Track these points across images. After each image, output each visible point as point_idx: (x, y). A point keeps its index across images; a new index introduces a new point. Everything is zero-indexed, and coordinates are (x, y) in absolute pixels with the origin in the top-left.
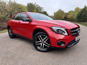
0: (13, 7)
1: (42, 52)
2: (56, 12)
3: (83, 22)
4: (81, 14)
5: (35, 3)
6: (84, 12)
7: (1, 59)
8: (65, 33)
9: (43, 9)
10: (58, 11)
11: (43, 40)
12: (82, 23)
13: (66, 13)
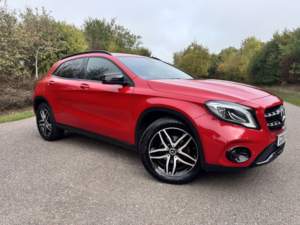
0: (41, 34)
1: (169, 186)
2: (179, 51)
3: (270, 84)
4: (265, 61)
5: (113, 21)
6: (273, 52)
7: (44, 210)
8: (248, 121)
9: (138, 40)
10: (189, 49)
11: (174, 145)
12: (267, 88)
13: (213, 55)
